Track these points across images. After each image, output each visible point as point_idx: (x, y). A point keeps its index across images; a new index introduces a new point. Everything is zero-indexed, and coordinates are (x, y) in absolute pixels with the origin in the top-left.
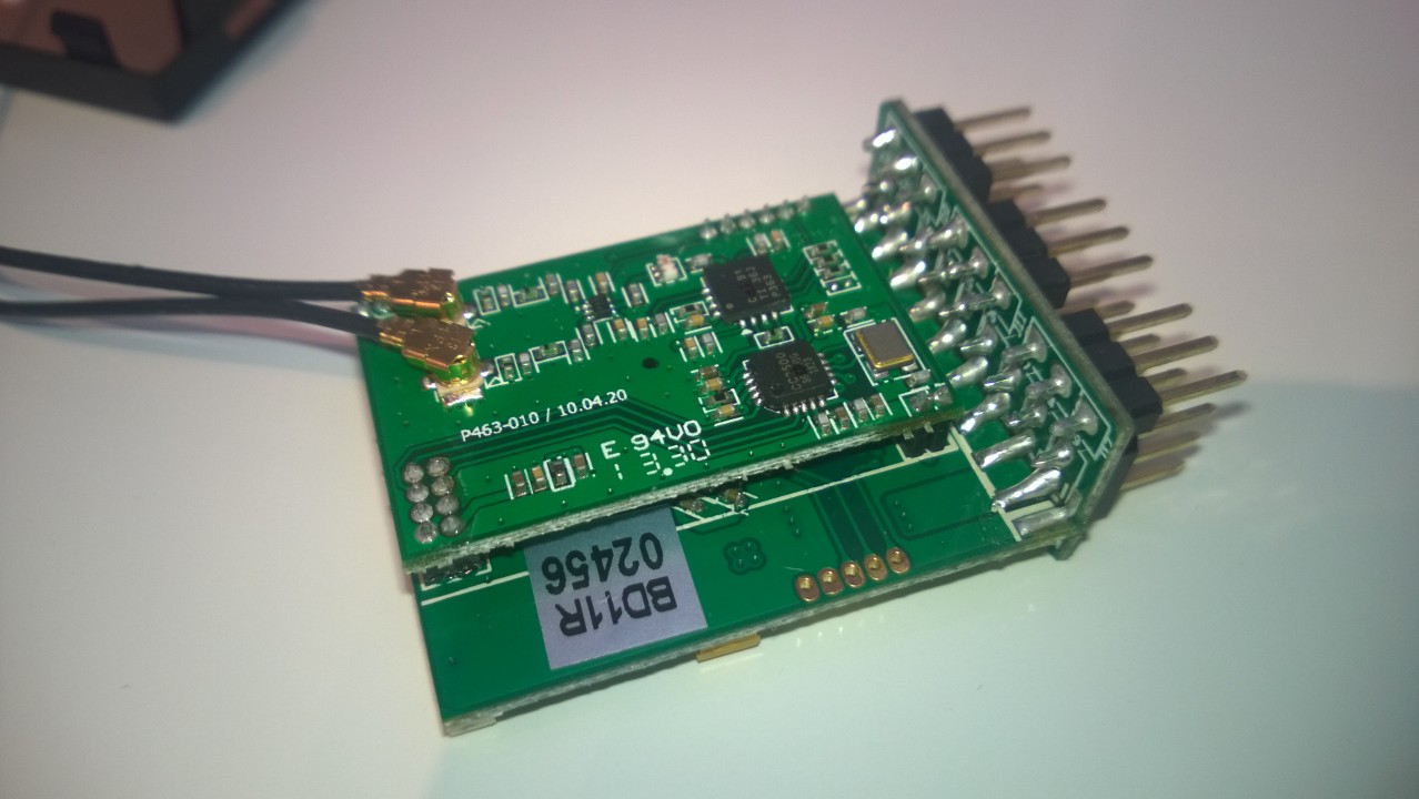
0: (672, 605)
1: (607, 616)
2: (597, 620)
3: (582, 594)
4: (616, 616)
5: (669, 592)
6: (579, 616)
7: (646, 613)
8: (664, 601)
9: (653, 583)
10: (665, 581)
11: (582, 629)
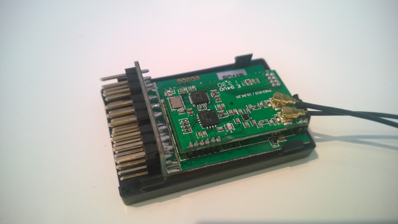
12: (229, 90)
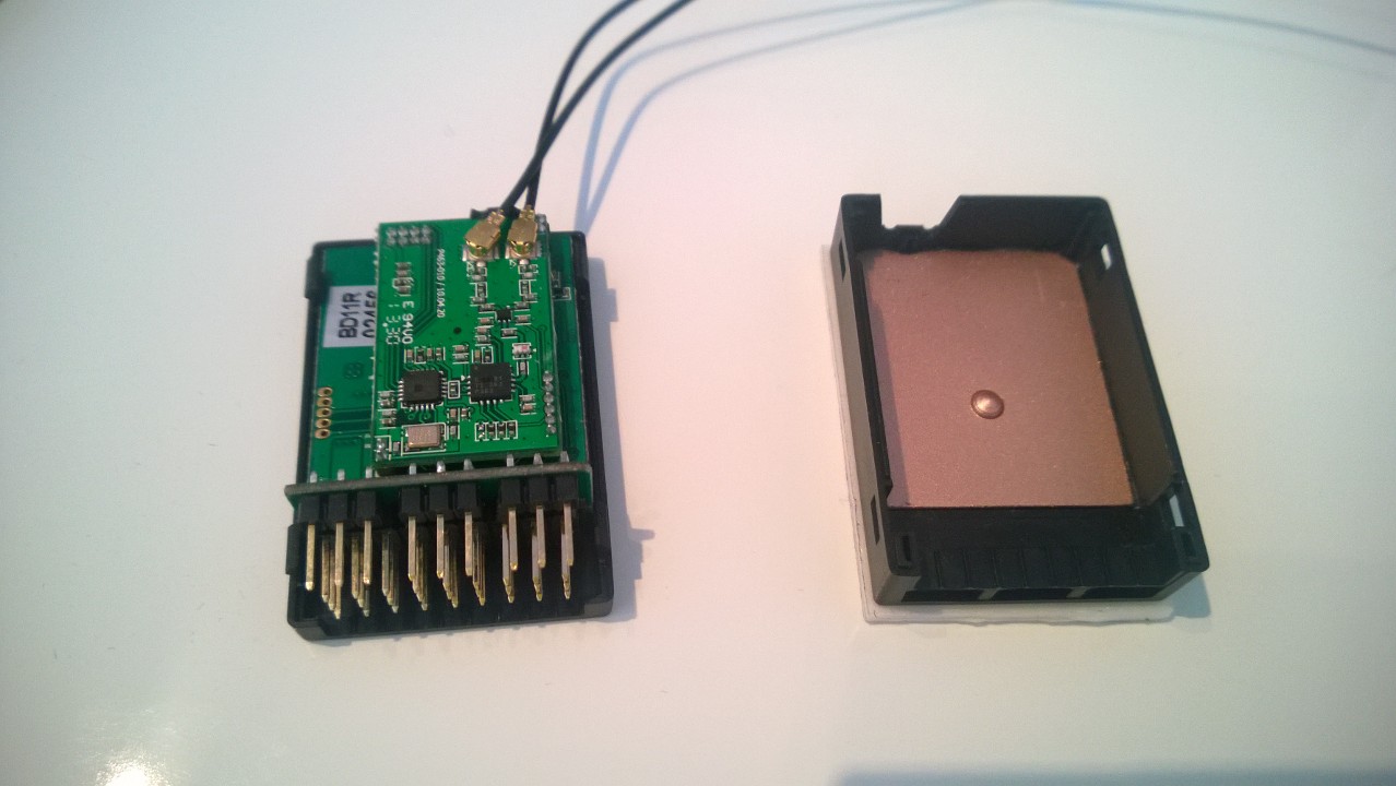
0: (341, 336)
1: (345, 310)
2: (346, 307)
3: (362, 304)
4: (344, 314)
5: (348, 336)
6: (352, 301)
7: (342, 325)
8: (344, 334)
9: (355, 331)
10: (355, 336)
11: (345, 300)
12: (415, 326)
